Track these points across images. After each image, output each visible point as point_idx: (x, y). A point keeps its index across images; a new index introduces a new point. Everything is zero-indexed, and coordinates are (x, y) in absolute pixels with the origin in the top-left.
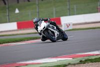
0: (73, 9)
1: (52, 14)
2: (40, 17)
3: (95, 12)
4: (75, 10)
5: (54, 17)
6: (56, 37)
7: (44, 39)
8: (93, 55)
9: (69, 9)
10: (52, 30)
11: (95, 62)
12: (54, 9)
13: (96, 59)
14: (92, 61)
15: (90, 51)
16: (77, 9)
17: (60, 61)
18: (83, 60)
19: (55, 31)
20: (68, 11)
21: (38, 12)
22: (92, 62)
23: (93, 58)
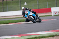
1: (46, 6)
2: (39, 7)
5: (48, 8)
9: (56, 3)
12: (47, 3)
17: (50, 33)
21: (38, 5)
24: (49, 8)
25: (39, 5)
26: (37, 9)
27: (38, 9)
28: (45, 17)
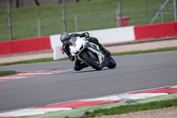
0: (72, 21)
1: (36, 30)
2: (14, 36)
3: (111, 27)
4: (76, 23)
5: (39, 36)
6: (101, 62)
7: (79, 67)
8: (108, 102)
9: (65, 22)
10: (94, 51)
11: (112, 114)
12: (39, 22)
13: (113, 109)
14: (106, 112)
15: (103, 96)
16: (78, 21)
17: (49, 112)
18: (91, 111)
19: (98, 53)
20: (64, 24)
21: (11, 28)
22: (106, 114)
23: (109, 107)
24: (43, 37)
25: (13, 29)
26: (6, 41)
27: (10, 40)
28: (33, 64)
